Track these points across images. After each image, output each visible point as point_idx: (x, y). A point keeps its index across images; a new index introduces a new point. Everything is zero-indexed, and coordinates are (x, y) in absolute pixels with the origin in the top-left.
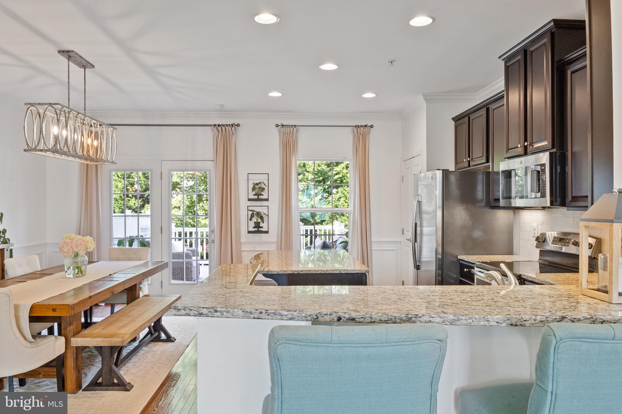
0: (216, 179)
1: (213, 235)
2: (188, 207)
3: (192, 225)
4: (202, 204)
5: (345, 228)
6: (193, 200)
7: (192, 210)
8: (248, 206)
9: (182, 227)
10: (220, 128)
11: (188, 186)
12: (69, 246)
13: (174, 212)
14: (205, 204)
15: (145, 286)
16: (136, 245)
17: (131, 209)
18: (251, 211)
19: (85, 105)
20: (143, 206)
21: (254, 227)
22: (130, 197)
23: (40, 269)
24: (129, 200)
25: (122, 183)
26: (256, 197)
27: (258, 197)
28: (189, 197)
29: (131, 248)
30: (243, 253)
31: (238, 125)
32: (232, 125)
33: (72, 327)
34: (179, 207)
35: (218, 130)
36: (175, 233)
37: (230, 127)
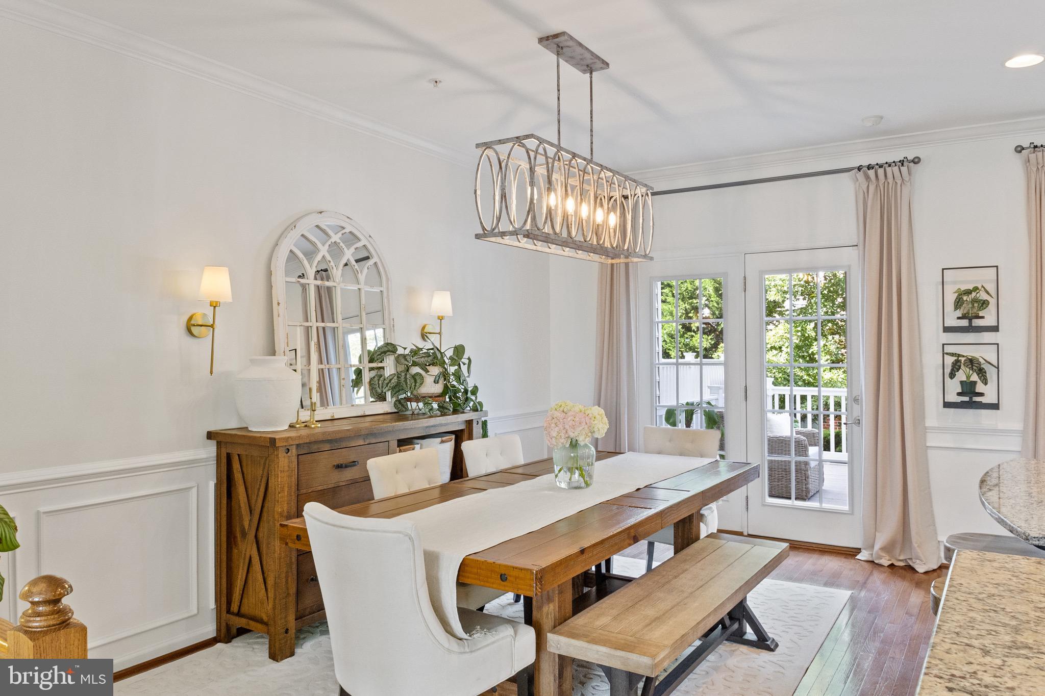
0: (863, 286)
1: (856, 407)
2: (798, 347)
3: (804, 381)
4: (825, 341)
6: (807, 335)
7: (805, 354)
8: (943, 345)
10: (871, 173)
12: (561, 426)
13: (771, 356)
14: (829, 343)
15: (713, 512)
16: (699, 423)
18: (952, 355)
19: (592, 143)
20: (715, 347)
21: (959, 394)
26: (965, 323)
27: (970, 322)
29: (690, 428)
30: (931, 454)
31: (916, 161)
32: (902, 162)
34: (780, 348)
35: (867, 178)
36: (773, 397)
37: (897, 167)
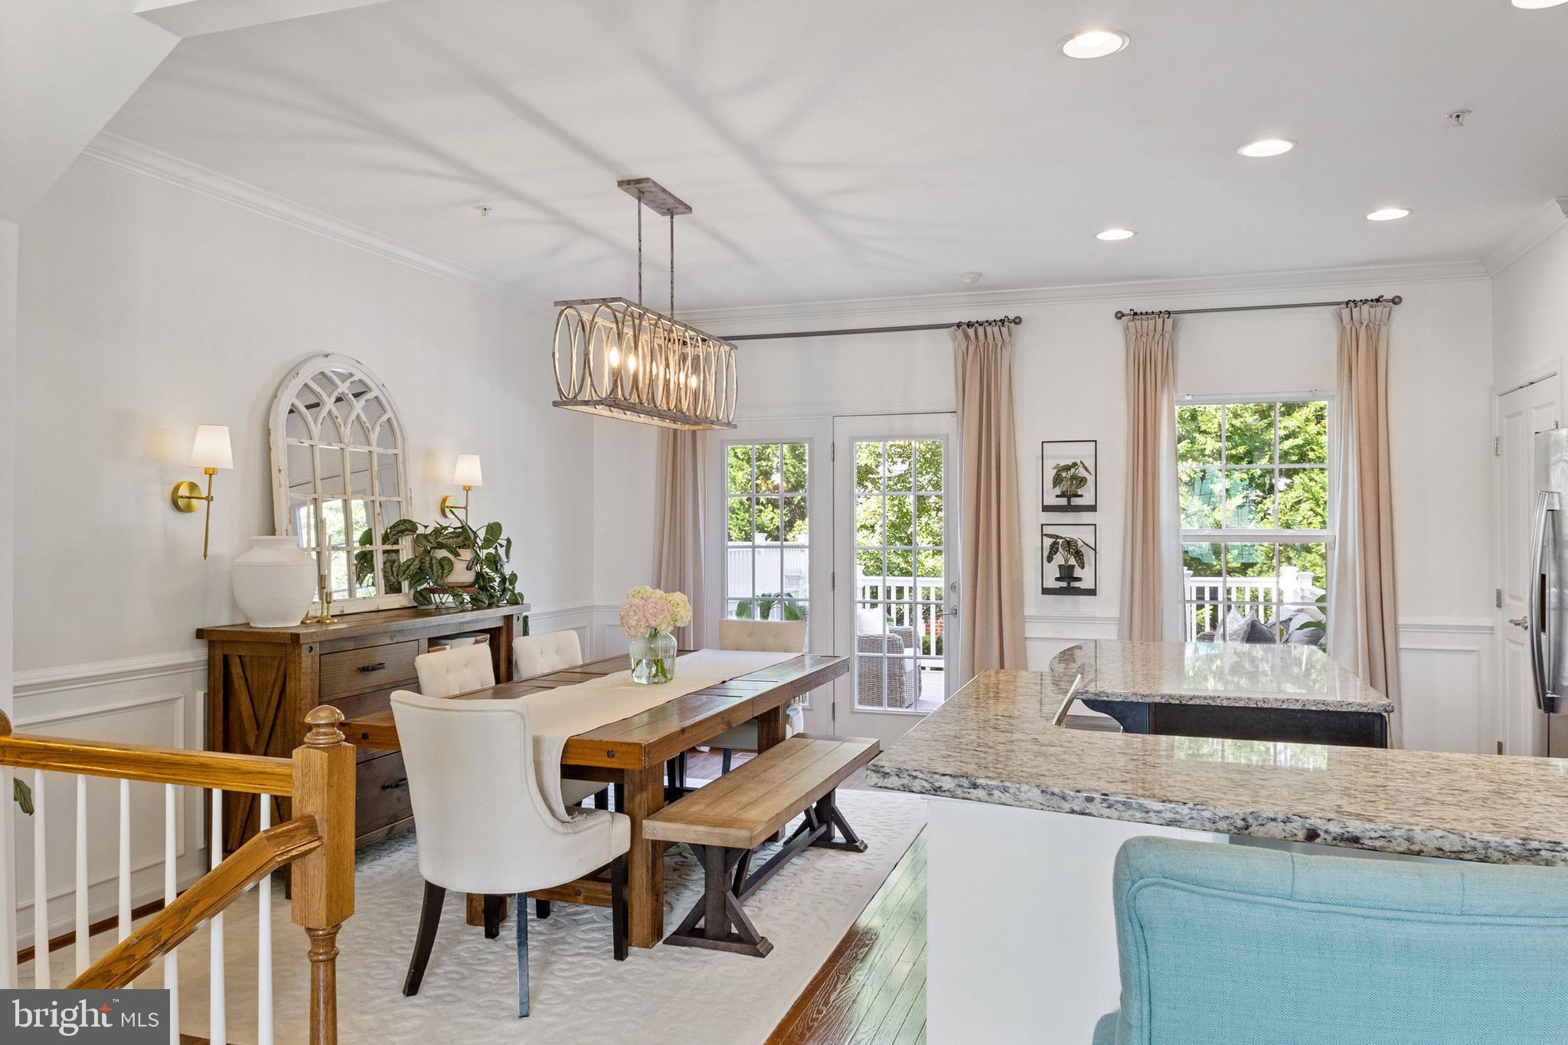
0: (961, 458)
1: (953, 595)
2: (893, 525)
3: (901, 569)
4: (927, 519)
5: (1313, 585)
6: (905, 510)
7: (903, 535)
8: (1042, 525)
9: (878, 575)
10: (971, 331)
11: (893, 475)
12: (640, 614)
13: (862, 539)
14: (932, 520)
15: (798, 713)
16: (776, 615)
17: (765, 532)
18: (1051, 536)
19: (672, 296)
20: (790, 525)
21: (1057, 579)
22: (763, 504)
23: (581, 663)
24: (761, 511)
25: (745, 471)
26: (1063, 501)
27: (1069, 501)
28: (896, 502)
29: (765, 621)
30: (1029, 644)
31: (1017, 321)
32: (1002, 321)
33: (644, 795)
34: (873, 527)
35: (967, 336)
36: (864, 589)
37: (997, 327)
